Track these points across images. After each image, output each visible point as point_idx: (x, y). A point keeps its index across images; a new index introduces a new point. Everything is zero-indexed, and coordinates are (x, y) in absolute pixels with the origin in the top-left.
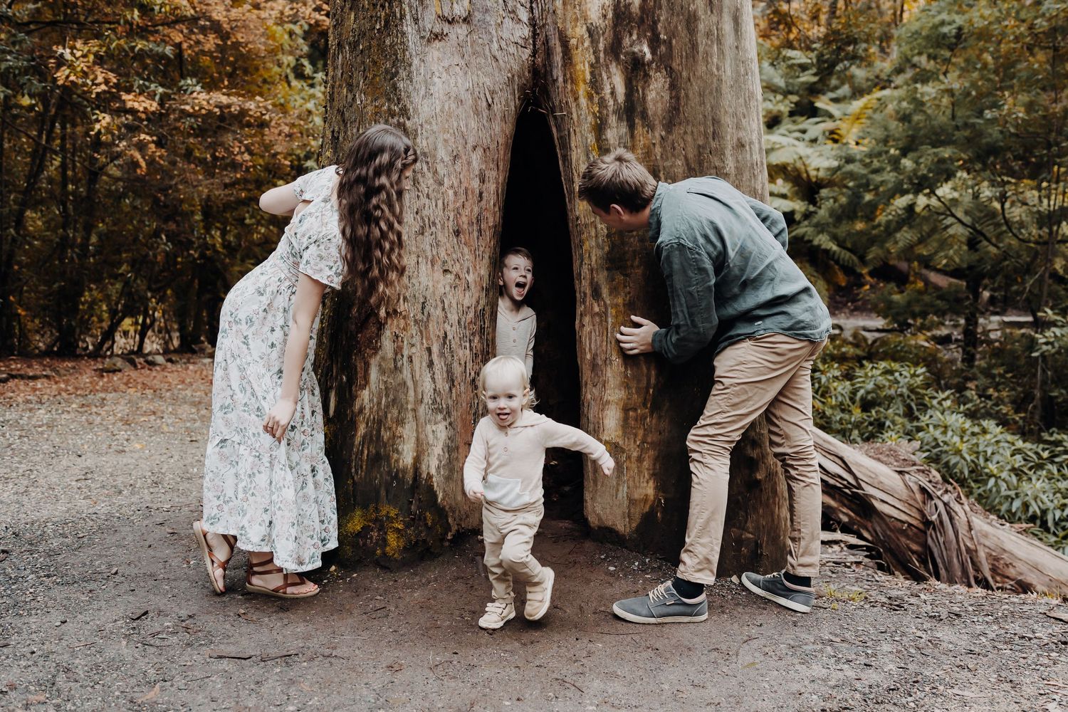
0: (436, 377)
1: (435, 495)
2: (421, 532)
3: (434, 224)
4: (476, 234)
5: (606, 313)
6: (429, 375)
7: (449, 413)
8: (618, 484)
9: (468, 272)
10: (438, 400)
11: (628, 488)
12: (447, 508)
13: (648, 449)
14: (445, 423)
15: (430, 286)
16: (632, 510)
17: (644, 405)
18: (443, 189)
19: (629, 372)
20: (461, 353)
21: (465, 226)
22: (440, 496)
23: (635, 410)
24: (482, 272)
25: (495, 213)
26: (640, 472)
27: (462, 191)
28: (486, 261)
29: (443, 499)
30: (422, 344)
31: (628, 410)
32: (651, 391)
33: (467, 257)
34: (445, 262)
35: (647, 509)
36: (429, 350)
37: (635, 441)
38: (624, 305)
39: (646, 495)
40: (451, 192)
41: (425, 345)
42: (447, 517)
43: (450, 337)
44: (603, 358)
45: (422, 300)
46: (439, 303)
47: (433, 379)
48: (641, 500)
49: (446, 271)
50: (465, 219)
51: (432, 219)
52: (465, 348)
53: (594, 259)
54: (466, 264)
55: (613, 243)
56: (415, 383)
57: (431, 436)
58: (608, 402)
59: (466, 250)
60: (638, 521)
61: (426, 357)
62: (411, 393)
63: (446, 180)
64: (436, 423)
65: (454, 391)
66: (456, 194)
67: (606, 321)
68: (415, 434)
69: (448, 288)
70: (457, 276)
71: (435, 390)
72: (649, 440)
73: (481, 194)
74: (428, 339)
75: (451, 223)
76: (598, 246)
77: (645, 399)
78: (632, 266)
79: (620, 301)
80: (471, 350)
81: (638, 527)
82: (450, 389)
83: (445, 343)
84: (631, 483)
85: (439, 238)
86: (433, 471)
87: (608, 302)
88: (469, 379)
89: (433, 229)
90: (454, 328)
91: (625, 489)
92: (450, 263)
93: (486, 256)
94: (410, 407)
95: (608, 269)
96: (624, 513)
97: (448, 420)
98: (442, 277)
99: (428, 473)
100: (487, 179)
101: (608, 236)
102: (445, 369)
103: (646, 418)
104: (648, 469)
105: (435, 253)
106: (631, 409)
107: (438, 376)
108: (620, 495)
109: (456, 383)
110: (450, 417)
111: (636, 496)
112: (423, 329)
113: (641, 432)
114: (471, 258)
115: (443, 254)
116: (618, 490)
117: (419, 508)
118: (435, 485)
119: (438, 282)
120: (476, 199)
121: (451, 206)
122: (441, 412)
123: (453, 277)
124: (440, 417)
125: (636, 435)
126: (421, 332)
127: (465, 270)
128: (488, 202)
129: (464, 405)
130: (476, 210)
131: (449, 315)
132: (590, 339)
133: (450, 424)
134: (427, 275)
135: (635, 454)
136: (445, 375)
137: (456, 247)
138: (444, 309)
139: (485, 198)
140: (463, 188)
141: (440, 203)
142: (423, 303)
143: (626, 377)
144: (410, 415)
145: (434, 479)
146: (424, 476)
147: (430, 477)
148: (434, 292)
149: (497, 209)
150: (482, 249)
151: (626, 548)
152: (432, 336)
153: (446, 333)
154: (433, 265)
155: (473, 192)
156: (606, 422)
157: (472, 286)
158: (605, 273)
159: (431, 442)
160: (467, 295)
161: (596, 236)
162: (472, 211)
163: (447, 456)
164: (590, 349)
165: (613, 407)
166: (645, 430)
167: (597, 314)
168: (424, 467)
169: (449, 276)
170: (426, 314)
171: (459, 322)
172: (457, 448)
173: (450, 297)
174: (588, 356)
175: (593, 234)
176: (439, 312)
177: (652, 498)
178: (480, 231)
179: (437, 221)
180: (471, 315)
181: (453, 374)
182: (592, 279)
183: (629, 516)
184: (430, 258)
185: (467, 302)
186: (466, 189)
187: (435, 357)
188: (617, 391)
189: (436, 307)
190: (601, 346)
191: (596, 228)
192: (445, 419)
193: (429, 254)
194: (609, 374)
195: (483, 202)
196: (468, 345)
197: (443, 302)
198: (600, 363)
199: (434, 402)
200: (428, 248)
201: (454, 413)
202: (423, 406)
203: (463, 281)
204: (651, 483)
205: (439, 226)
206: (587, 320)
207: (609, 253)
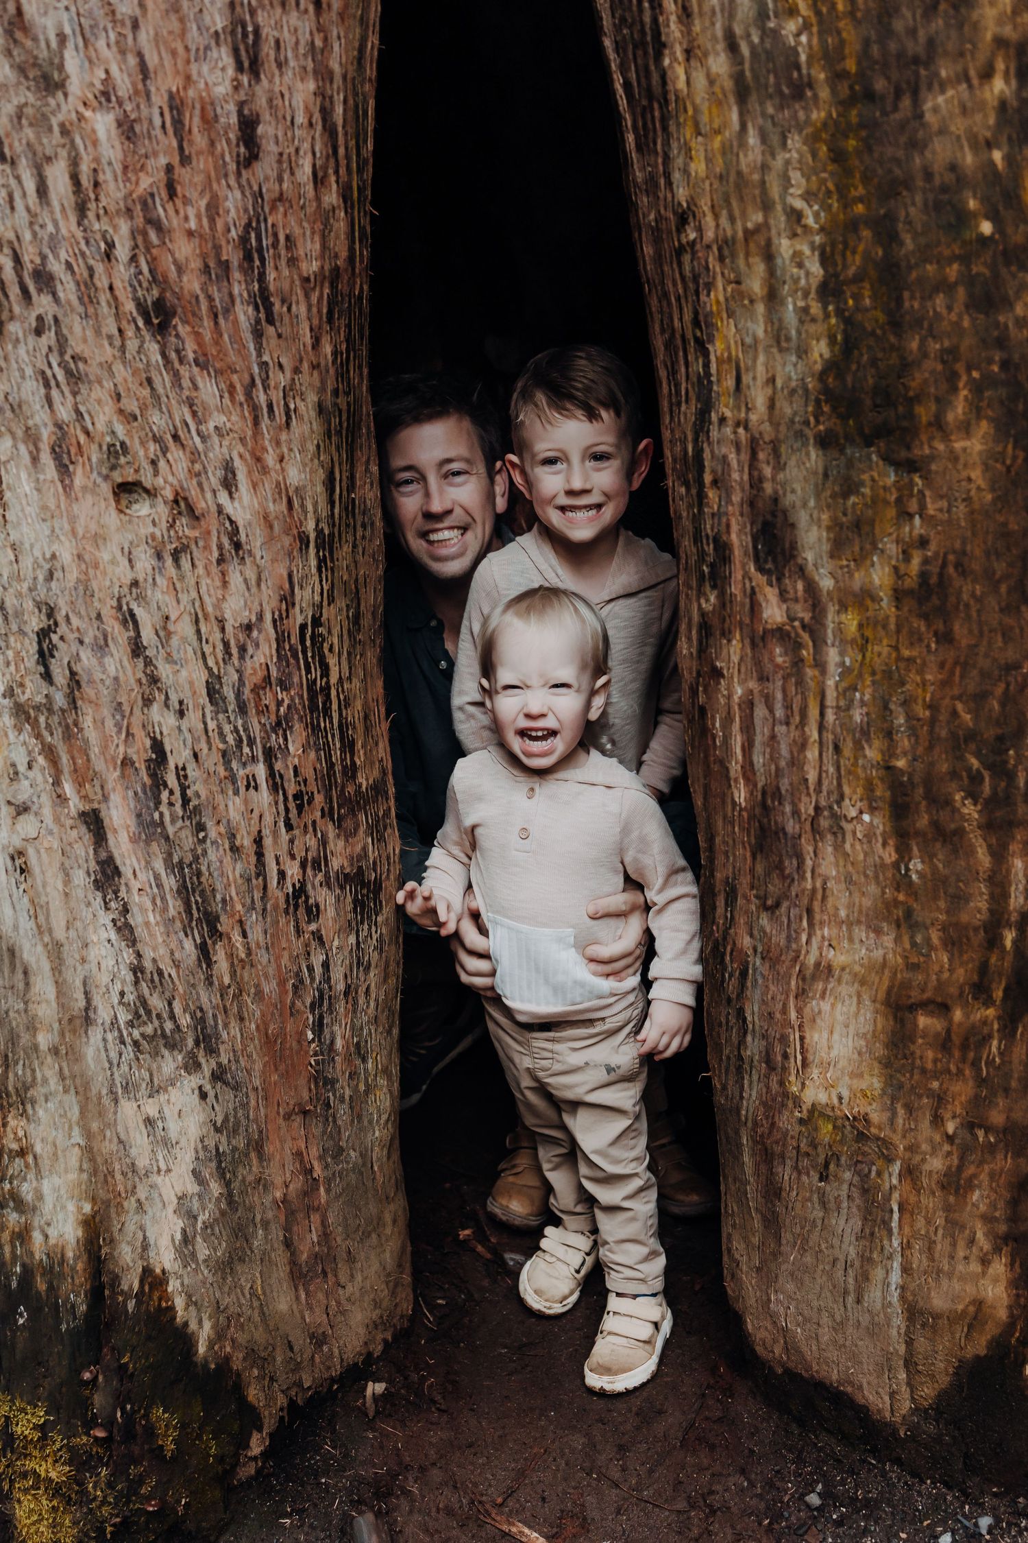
0: (136, 919)
1: (185, 1339)
2: (140, 1481)
3: (44, 279)
4: (244, 314)
5: (815, 629)
6: (105, 918)
7: (207, 1040)
8: (866, 1260)
9: (229, 483)
10: (156, 1002)
11: (906, 1270)
12: (237, 1364)
13: (991, 1149)
14: (192, 1082)
15: (66, 555)
16: (922, 1344)
17: (980, 990)
18: (65, 108)
19: (916, 865)
20: (234, 807)
21: (192, 283)
22: (204, 1334)
23: (942, 1008)
24: (294, 476)
25: (325, 218)
26: (954, 1225)
27: (154, 113)
28: (307, 426)
29: (220, 1335)
30: (61, 799)
31: (912, 1008)
32: (1009, 937)
33: (217, 419)
34: (116, 452)
35: (979, 1346)
36: (94, 822)
37: (937, 1121)
38: (899, 595)
39: (979, 1303)
40: (103, 123)
41: (75, 804)
42: (238, 1389)
43: (178, 754)
44: (806, 807)
45: (35, 622)
46: (113, 626)
47: (126, 931)
48: (954, 1318)
49: (126, 490)
50: (184, 249)
51: (29, 256)
52: (252, 784)
53: (759, 398)
54: (218, 451)
55: (848, 321)
56: (56, 952)
57: (140, 1143)
58: (825, 971)
59: (209, 390)
60: (944, 1381)
61: (83, 848)
62: (44, 987)
63: (72, 62)
64: (154, 1091)
65: (220, 956)
66: (128, 129)
67: (821, 665)
68: (77, 1137)
69: (145, 562)
70: (182, 505)
71: (137, 970)
72: (997, 1118)
73: (248, 126)
74: (83, 777)
75: (122, 273)
76: (778, 337)
77: (983, 969)
78: (938, 424)
79: (879, 576)
80: (276, 783)
81: (943, 1397)
82: (204, 953)
83: (158, 784)
84: (918, 1259)
85: (76, 345)
86: (165, 1258)
87: (826, 583)
88: (277, 895)
89: (43, 304)
90: (193, 718)
91: (895, 1277)
92: (142, 452)
93: (306, 407)
94: (44, 1040)
95: (824, 442)
96: (888, 1357)
97: (208, 1066)
98: (112, 518)
99: (147, 1271)
100: (267, 50)
101: (829, 290)
102: (170, 882)
103: (987, 1039)
104: (987, 1219)
105: (64, 413)
106: (923, 1005)
107: (144, 916)
108: (874, 1295)
109: (225, 924)
110: (212, 1051)
111: (939, 1302)
112: (56, 740)
113: (963, 1090)
114: (235, 420)
115: (103, 417)
116: (865, 1277)
117: (120, 1399)
118: (179, 1303)
119: (98, 539)
120: (227, 150)
121: (113, 193)
122: (172, 1046)
123: (162, 511)
124: (170, 1063)
125: (940, 1099)
126: (50, 752)
127: (214, 478)
128: (287, 163)
129: (270, 987)
130: (233, 203)
131: (164, 670)
132: (748, 728)
133: (218, 1076)
134: (46, 515)
135: (936, 1164)
136: (174, 906)
137: (163, 381)
138: (137, 649)
139: (270, 148)
140: (159, 100)
141: (58, 177)
142: (43, 634)
143: (902, 882)
144: (49, 1071)
145: (173, 1286)
146: (131, 1281)
147: (153, 1280)
148: (85, 588)
149: (332, 197)
150: (280, 379)
151: (898, 1461)
152: (99, 764)
153: (158, 746)
154: (64, 470)
155: (209, 121)
156: (817, 1038)
157: (254, 539)
158: (814, 457)
159: (143, 1162)
160: (235, 579)
161: (773, 297)
162: (214, 209)
163: (216, 1188)
164: (748, 769)
165: (846, 990)
166: (981, 1082)
167: (781, 634)
168: (126, 1254)
169: (142, 509)
170: (60, 676)
171: (213, 692)
172: (258, 1146)
173: (159, 595)
174: (741, 795)
175: (756, 285)
176: (117, 662)
177: (1002, 1314)
178: (262, 300)
179: (56, 267)
180: (263, 653)
181: (207, 895)
182: (756, 482)
183: (909, 1363)
184: (47, 435)
185: (236, 608)
186: (176, 105)
187: (122, 845)
188: (860, 932)
189: (102, 646)
190: (796, 762)
191: (769, 256)
192: (192, 1065)
193: (40, 417)
194: (829, 866)
195: (265, 168)
196: (261, 771)
197: (130, 619)
198: (791, 827)
199: (140, 1013)
200: (31, 391)
201: (231, 1034)
202: (96, 1035)
203: (213, 523)
204: (999, 1267)
205: (68, 290)
206: (733, 652)
207: (832, 367)
